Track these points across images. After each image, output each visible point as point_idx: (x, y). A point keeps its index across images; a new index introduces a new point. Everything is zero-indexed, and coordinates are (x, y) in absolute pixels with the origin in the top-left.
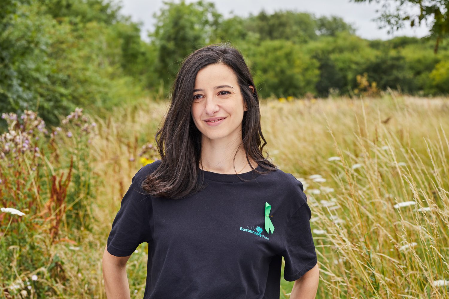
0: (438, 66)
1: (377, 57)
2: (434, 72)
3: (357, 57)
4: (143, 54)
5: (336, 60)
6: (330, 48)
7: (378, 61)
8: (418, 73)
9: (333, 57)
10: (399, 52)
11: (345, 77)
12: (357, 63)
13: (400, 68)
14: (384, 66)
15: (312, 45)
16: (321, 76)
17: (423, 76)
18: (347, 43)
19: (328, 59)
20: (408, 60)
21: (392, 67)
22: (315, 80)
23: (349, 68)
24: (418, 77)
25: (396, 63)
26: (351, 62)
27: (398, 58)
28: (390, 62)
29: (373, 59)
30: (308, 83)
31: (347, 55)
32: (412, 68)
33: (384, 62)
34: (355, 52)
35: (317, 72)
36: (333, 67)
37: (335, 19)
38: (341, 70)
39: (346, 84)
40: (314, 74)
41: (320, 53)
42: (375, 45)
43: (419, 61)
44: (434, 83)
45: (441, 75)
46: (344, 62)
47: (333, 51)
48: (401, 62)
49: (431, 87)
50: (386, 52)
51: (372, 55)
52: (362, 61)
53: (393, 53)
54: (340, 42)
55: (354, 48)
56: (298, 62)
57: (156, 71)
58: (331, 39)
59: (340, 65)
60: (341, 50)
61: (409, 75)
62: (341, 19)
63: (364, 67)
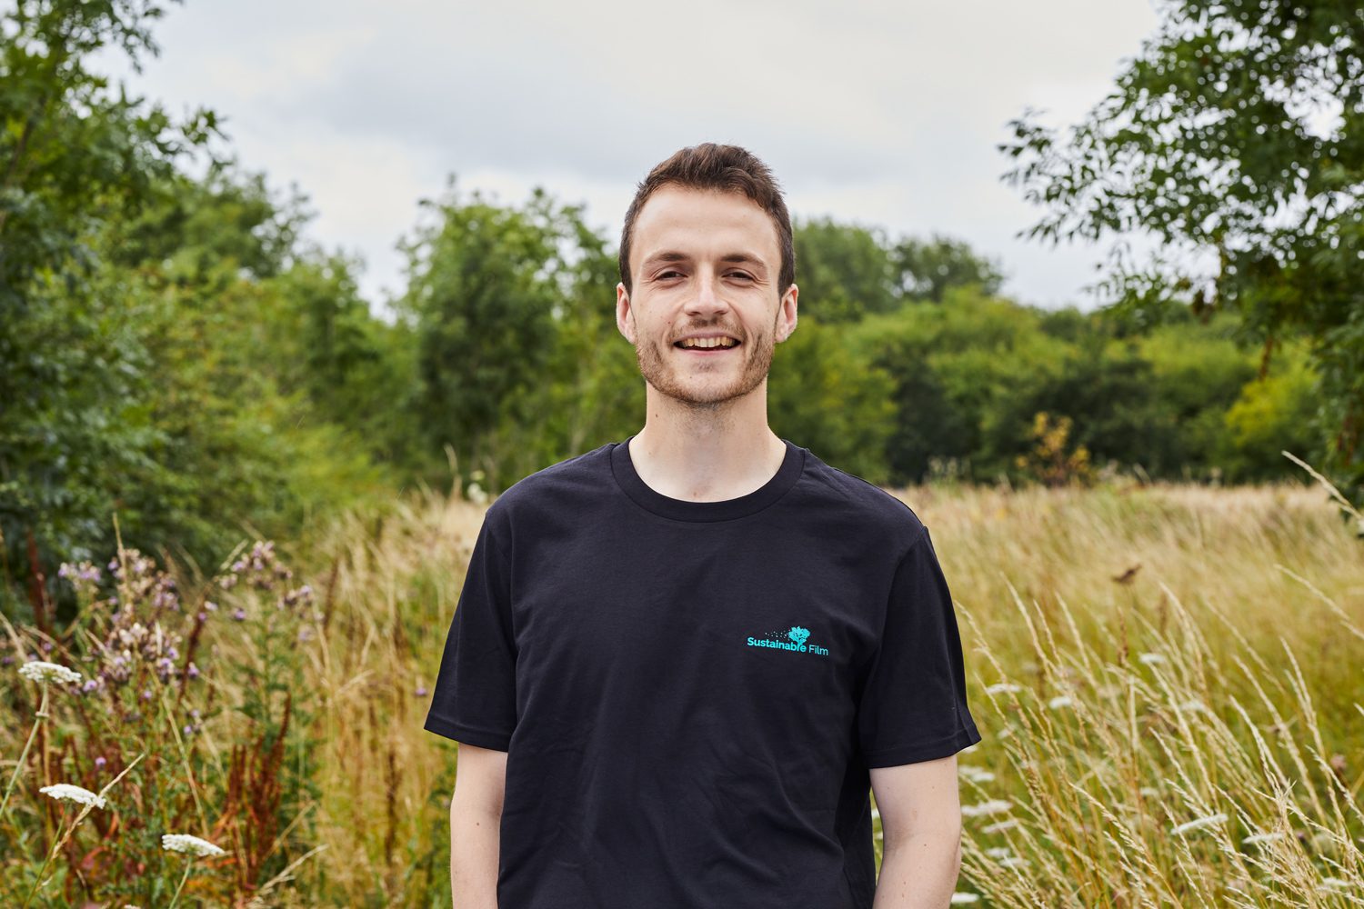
0: (1250, 389)
1: (1068, 363)
2: (1239, 408)
3: (1007, 365)
4: (373, 357)
5: (946, 372)
6: (928, 335)
7: (1073, 374)
8: (1191, 411)
9: (935, 361)
10: (1132, 348)
11: (973, 423)
12: (1008, 382)
13: (1137, 396)
14: (1088, 391)
15: (876, 326)
16: (901, 418)
17: (1206, 418)
18: (976, 322)
19: (923, 369)
20: (1158, 371)
21: (1115, 393)
22: (885, 430)
23: (987, 393)
24: (1189, 423)
25: (1123, 380)
26: (990, 376)
27: (1131, 368)
28: (1105, 380)
29: (1057, 370)
30: (864, 440)
31: (975, 357)
32: (1170, 396)
33: (1089, 377)
34: (1001, 348)
35: (889, 407)
36: (935, 392)
37: (946, 248)
38: (961, 400)
39: (975, 445)
40: (881, 416)
41: (897, 348)
42: (1061, 325)
43: (1192, 375)
44: (1239, 441)
45: (1258, 415)
46: (969, 377)
47: (936, 345)
48: (1141, 377)
49: (1231, 453)
50: (1095, 348)
51: (1055, 357)
52: (1023, 374)
53: (1115, 351)
54: (957, 319)
55: (999, 335)
56: (834, 378)
57: (413, 406)
58: (928, 307)
59: (959, 386)
60: (959, 342)
61: (1161, 415)
62: (964, 248)
63: (1029, 391)
